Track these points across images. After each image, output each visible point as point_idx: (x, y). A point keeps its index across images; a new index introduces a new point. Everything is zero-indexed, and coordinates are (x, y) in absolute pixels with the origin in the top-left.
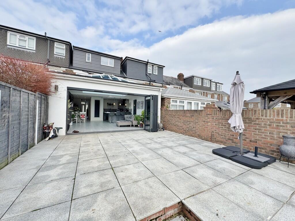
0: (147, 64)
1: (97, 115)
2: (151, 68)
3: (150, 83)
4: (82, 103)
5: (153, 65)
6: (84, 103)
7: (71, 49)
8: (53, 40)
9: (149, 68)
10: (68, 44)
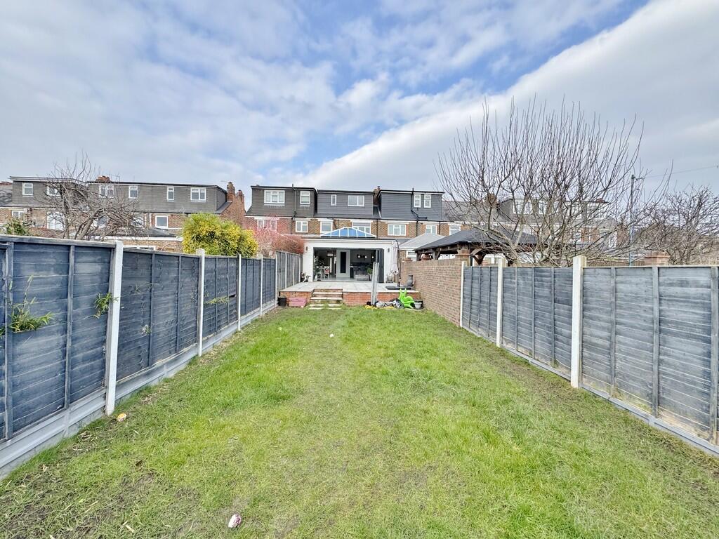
0: (412, 193)
1: (343, 270)
2: (420, 199)
3: (417, 223)
4: (329, 255)
5: (423, 193)
6: (332, 255)
7: (315, 194)
8: (299, 189)
9: (415, 199)
10: (312, 190)
